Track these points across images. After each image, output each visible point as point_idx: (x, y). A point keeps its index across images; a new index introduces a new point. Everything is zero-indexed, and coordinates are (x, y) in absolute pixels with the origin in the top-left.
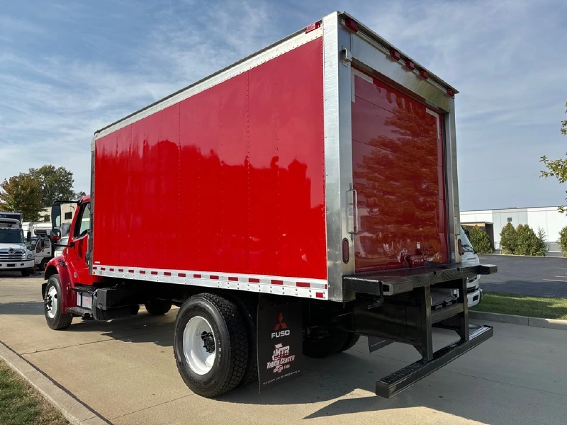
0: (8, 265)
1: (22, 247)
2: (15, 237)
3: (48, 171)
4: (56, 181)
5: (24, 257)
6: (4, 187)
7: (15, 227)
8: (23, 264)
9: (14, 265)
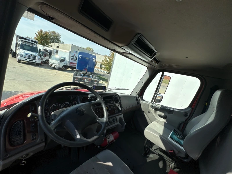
0: (30, 60)
1: (36, 55)
2: (34, 50)
3: (54, 33)
4: (56, 36)
5: (37, 58)
6: (38, 32)
7: (34, 46)
8: (36, 61)
9: (32, 61)
